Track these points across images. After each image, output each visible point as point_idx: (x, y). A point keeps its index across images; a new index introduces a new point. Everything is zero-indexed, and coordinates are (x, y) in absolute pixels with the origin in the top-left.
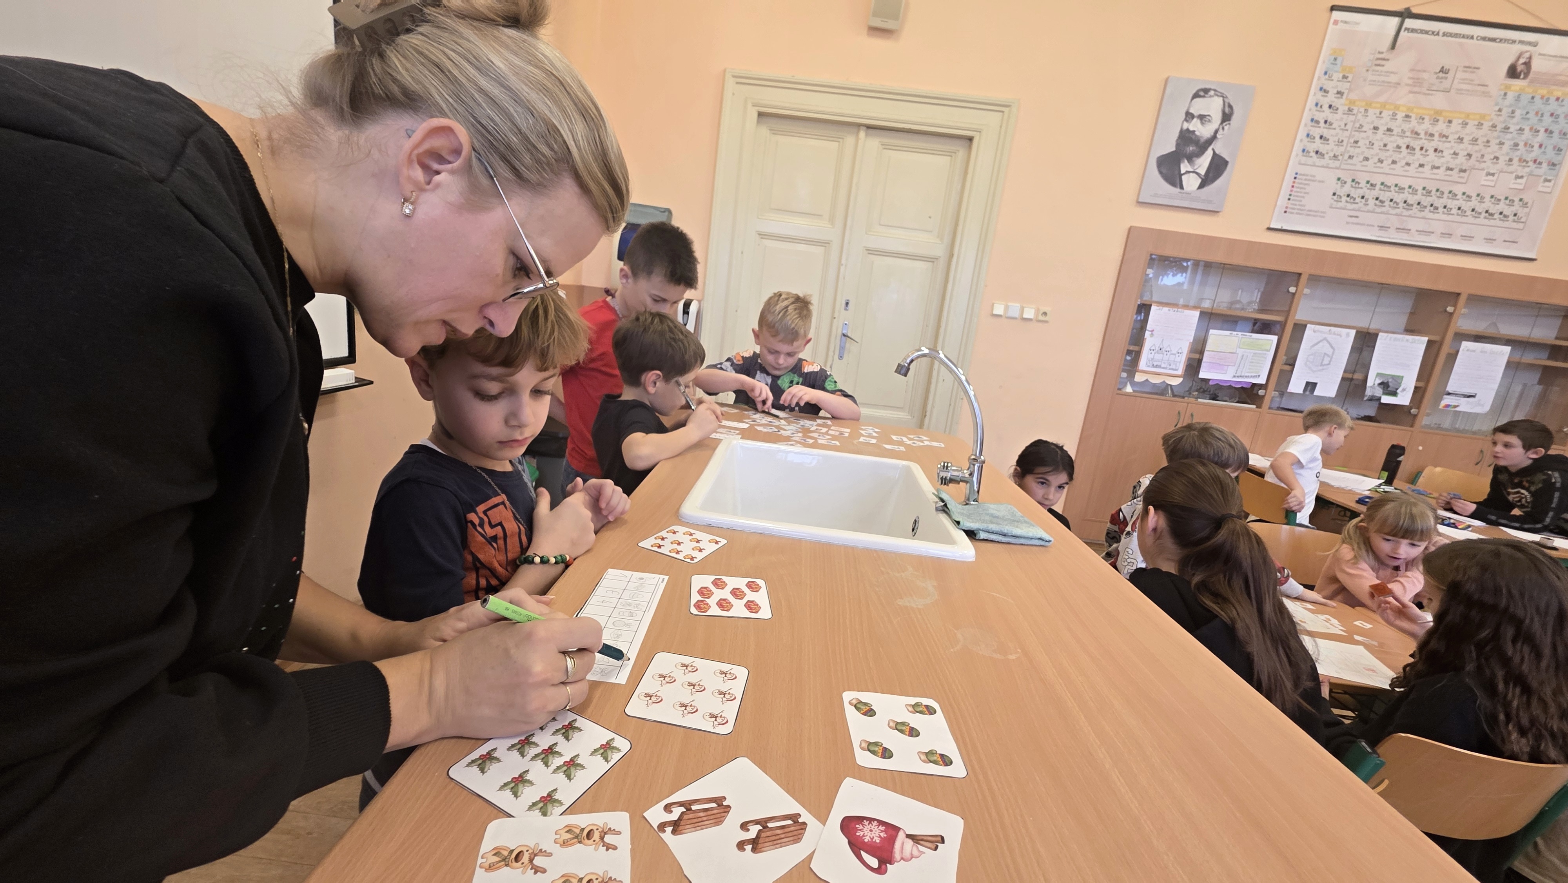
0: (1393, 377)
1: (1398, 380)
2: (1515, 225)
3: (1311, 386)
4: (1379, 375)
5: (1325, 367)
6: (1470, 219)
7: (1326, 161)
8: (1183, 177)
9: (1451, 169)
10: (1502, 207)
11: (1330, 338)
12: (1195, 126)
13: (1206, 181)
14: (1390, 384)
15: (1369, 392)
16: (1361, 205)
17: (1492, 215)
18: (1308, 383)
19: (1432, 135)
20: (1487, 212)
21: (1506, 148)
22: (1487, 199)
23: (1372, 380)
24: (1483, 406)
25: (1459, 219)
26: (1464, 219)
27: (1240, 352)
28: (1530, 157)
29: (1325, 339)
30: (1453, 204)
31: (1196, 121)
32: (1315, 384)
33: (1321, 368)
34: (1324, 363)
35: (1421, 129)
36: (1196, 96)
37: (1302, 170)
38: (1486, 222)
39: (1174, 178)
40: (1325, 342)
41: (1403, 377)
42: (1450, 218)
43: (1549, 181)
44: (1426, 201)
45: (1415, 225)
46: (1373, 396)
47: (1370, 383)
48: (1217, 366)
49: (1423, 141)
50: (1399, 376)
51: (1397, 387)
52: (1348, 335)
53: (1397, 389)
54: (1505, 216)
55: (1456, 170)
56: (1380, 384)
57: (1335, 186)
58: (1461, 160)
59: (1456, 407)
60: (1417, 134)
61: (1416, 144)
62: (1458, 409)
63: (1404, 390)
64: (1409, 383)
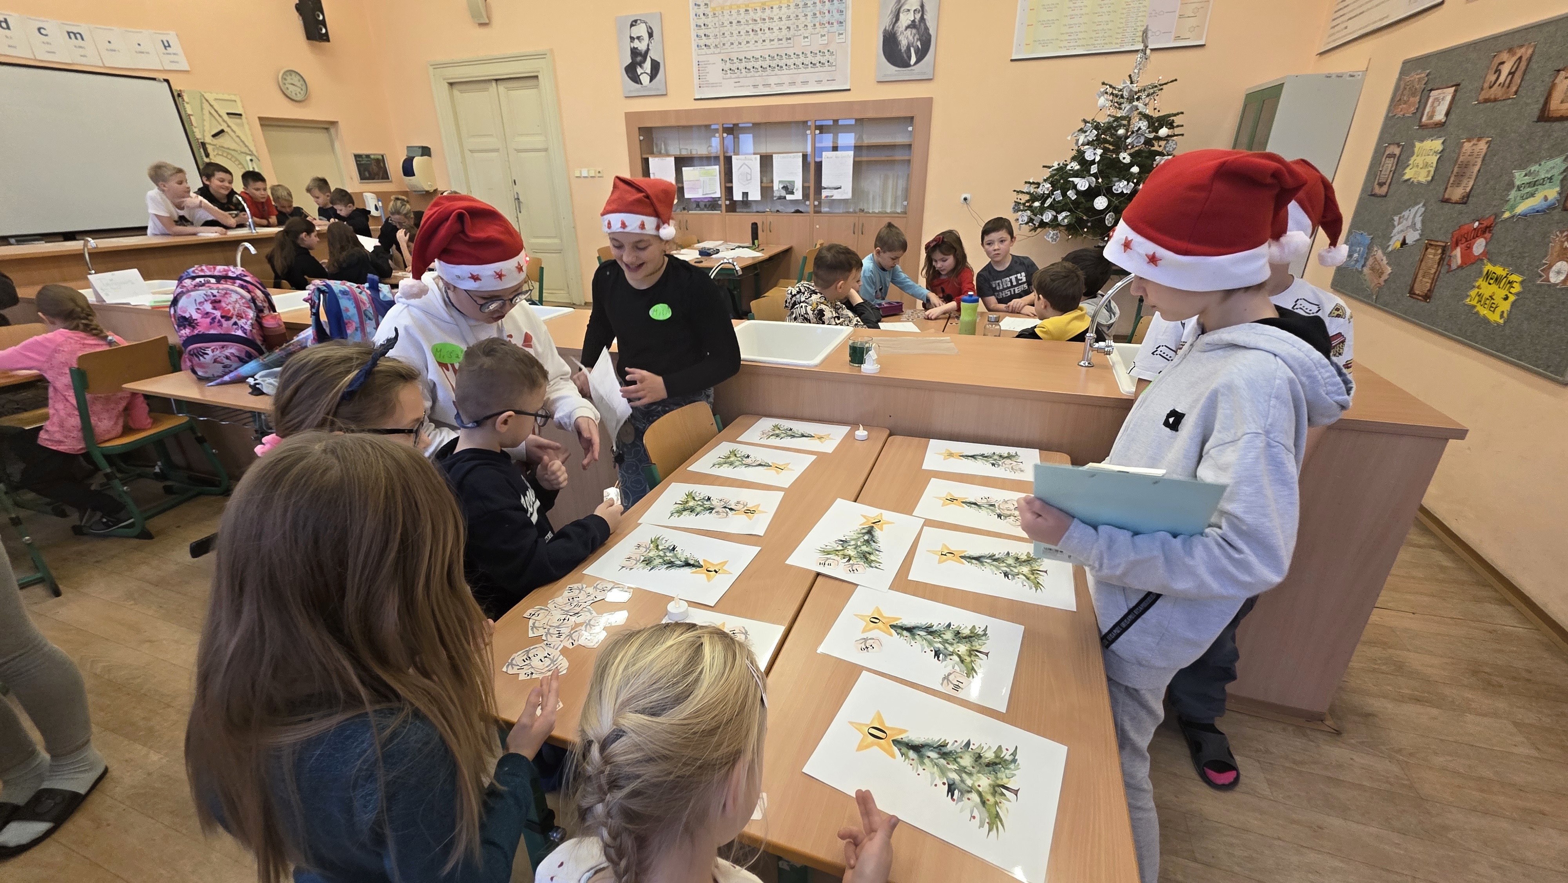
0: (790, 182)
1: (792, 183)
2: (830, 69)
3: (745, 194)
4: (780, 182)
5: (749, 183)
6: (803, 70)
7: (712, 50)
8: (641, 77)
9: (781, 40)
10: (819, 58)
11: (746, 162)
12: (636, 44)
13: (653, 76)
14: (789, 188)
15: (776, 194)
16: (739, 73)
17: (815, 64)
18: (743, 193)
19: (764, 19)
20: (811, 63)
21: (809, 17)
22: (809, 55)
23: (777, 186)
24: (847, 193)
25: (796, 71)
26: (800, 71)
27: (702, 179)
28: (825, 21)
29: (744, 164)
30: (790, 62)
31: (636, 41)
32: (747, 192)
34: (749, 178)
35: (757, 17)
36: (632, 25)
37: (701, 58)
38: (813, 70)
39: (636, 79)
40: (745, 166)
41: (795, 181)
42: (790, 72)
43: (842, 34)
44: (773, 64)
45: (773, 80)
46: (780, 196)
47: (776, 187)
48: (693, 189)
49: (760, 24)
50: (793, 181)
51: (792, 188)
52: (756, 159)
53: (794, 190)
54: (823, 64)
55: (784, 40)
56: (783, 188)
57: (722, 65)
58: (785, 31)
59: (832, 196)
60: (755, 20)
61: (757, 28)
62: (833, 198)
63: (797, 190)
64: (799, 185)
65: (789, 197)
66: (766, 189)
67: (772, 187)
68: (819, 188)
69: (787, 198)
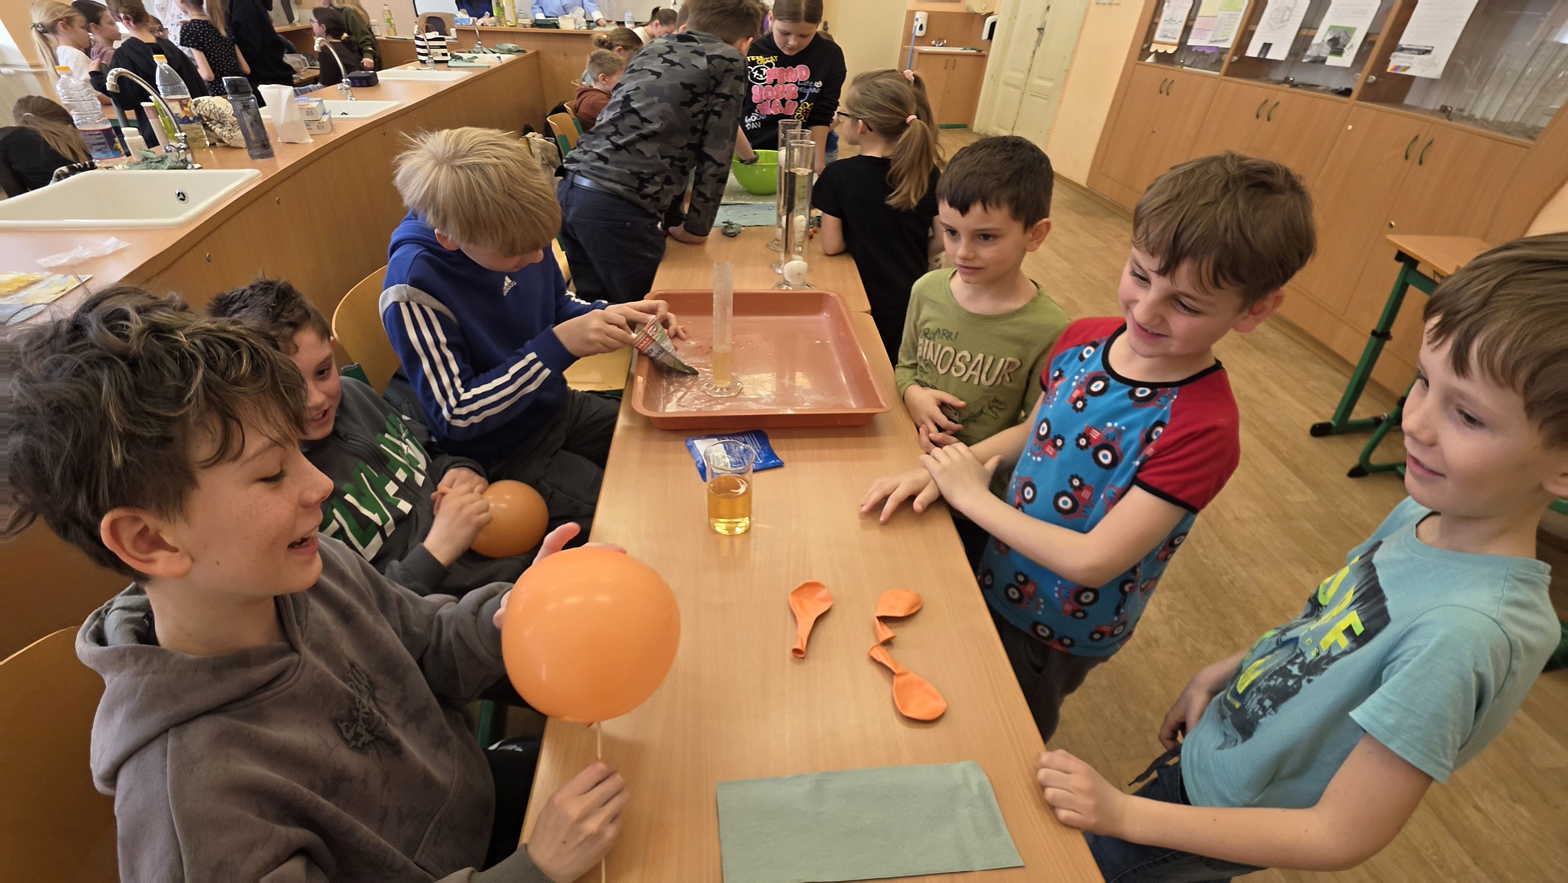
1: (1349, 32)
3: (1269, 48)
5: (1283, 24)
14: (1341, 40)
15: (1312, 52)
18: (1265, 43)
23: (1322, 36)
24: (1436, 66)
27: (1220, 14)
32: (1271, 44)
33: (1280, 25)
34: (1286, 18)
41: (1355, 28)
46: (1319, 57)
47: (1316, 40)
48: (1203, 31)
50: (1351, 28)
51: (1345, 43)
53: (1345, 46)
56: (1330, 41)
59: (1408, 67)
62: (1408, 73)
63: (1351, 46)
64: (1357, 40)
65: (1332, 61)
66: (1302, 42)
67: (1312, 37)
68: (1392, 45)
69: (1328, 63)
